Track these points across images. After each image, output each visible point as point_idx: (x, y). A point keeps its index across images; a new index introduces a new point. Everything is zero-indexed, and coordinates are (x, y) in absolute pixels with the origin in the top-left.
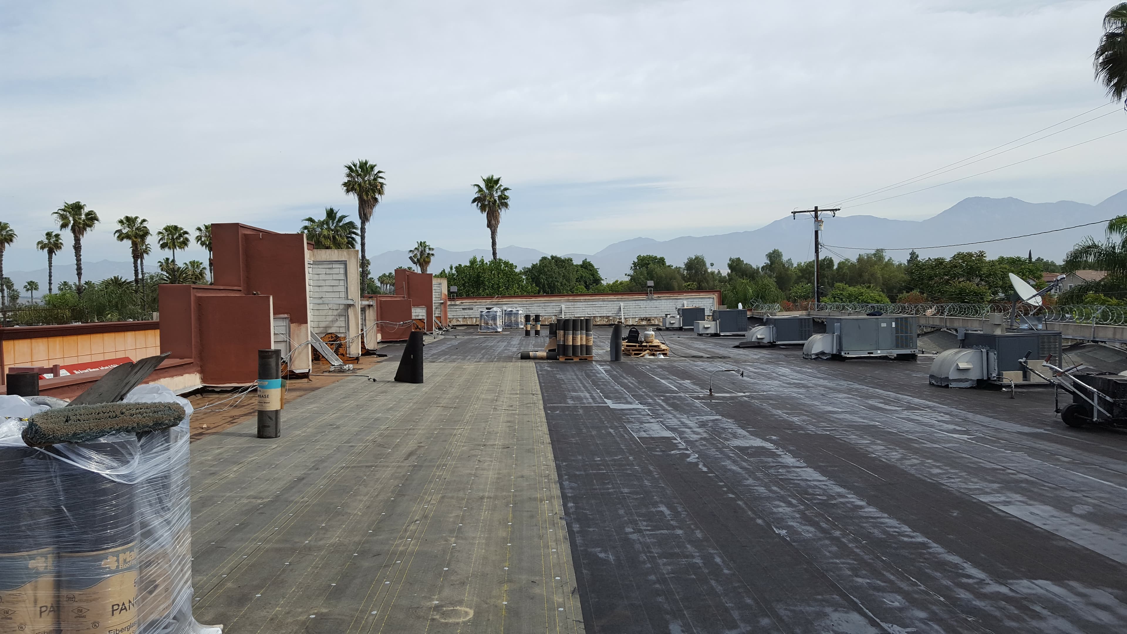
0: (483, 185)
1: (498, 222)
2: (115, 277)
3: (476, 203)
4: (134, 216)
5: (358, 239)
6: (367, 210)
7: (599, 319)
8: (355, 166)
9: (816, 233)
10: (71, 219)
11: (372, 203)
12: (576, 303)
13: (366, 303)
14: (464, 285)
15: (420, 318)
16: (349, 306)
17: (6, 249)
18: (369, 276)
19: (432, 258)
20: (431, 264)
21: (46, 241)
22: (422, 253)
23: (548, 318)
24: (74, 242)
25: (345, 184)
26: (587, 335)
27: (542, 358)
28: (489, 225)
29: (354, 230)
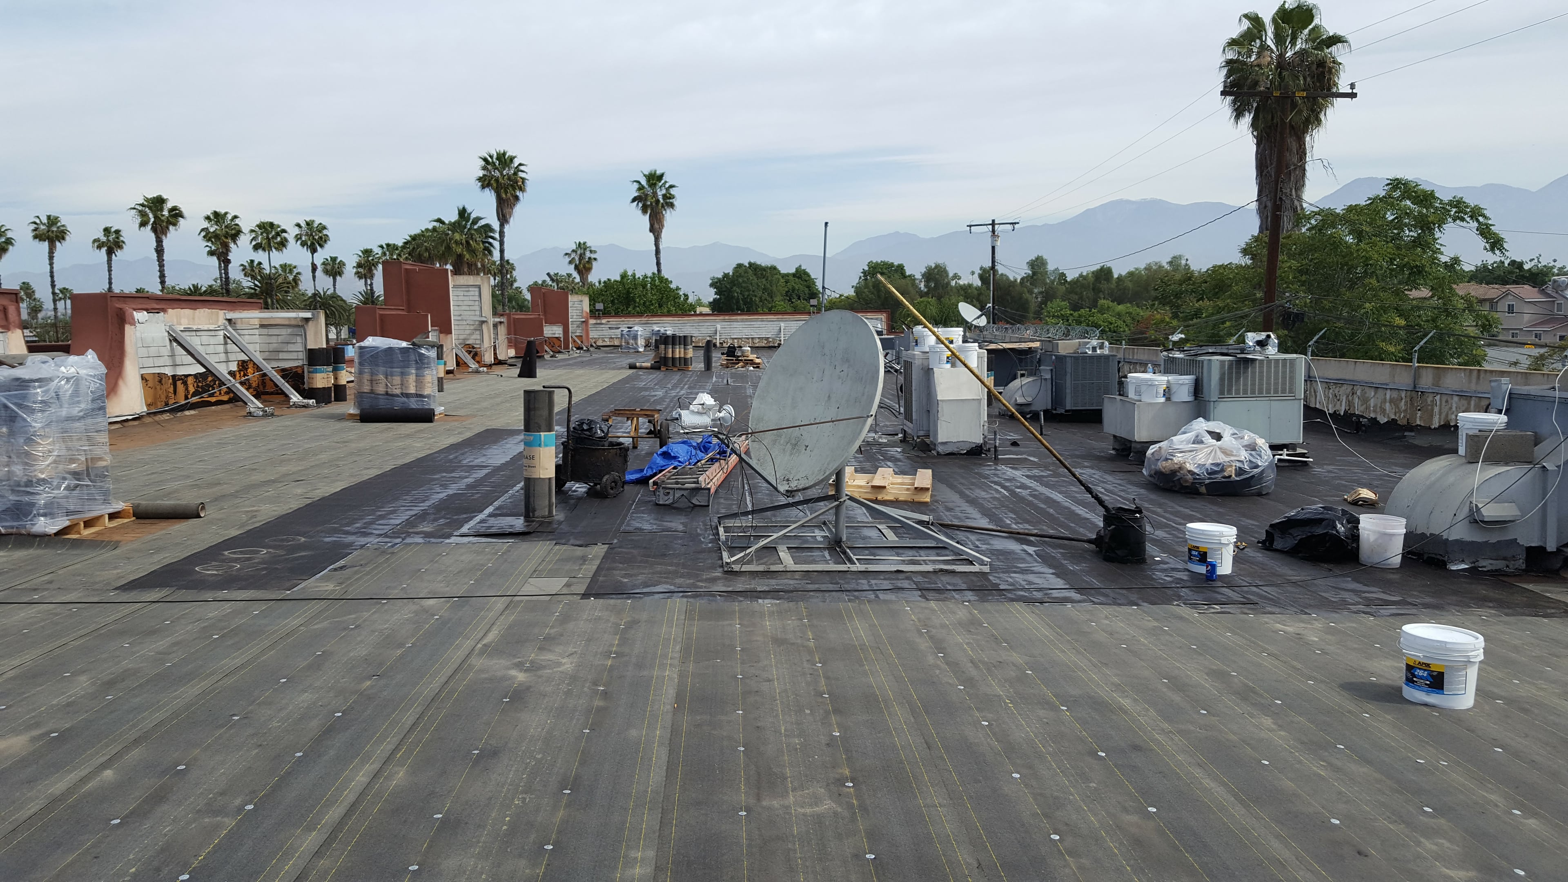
0: (644, 182)
1: (662, 226)
2: (193, 285)
3: (636, 203)
4: (223, 212)
5: (496, 244)
6: (506, 211)
7: (757, 340)
8: (491, 157)
9: (993, 248)
10: (151, 216)
11: (512, 201)
12: (732, 323)
13: (497, 320)
14: (612, 302)
15: (557, 336)
16: (483, 322)
17: (57, 249)
18: (515, 285)
19: (594, 263)
20: (593, 271)
21: (104, 239)
22: (582, 257)
23: (702, 339)
24: (155, 244)
25: (480, 179)
26: (685, 349)
27: (646, 368)
28: (652, 230)
29: (492, 234)
